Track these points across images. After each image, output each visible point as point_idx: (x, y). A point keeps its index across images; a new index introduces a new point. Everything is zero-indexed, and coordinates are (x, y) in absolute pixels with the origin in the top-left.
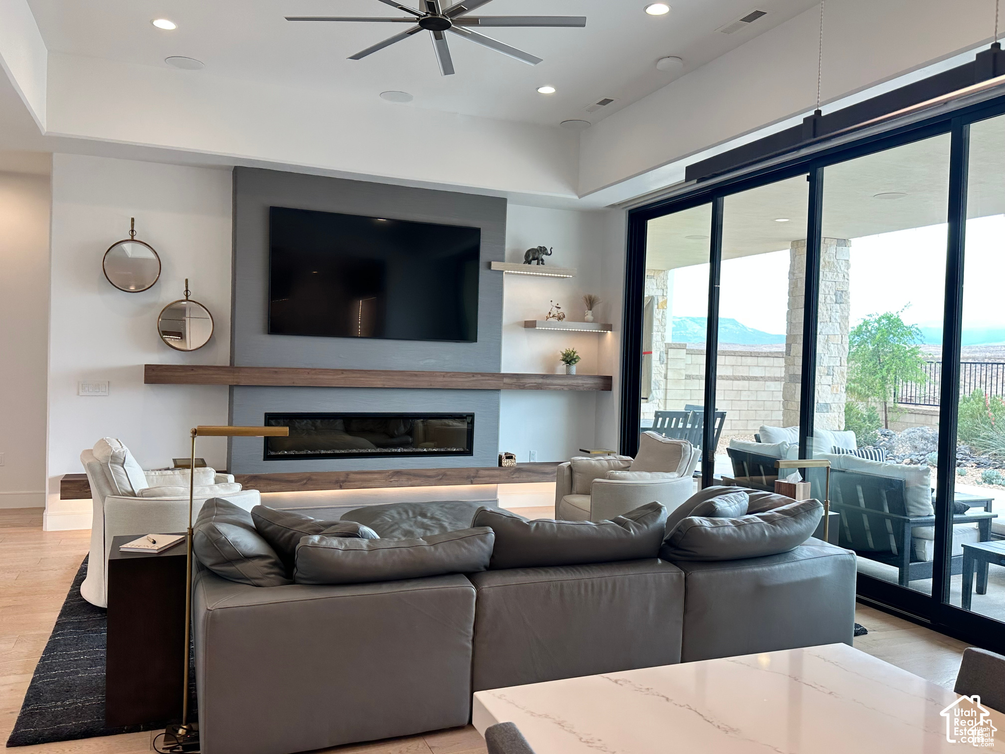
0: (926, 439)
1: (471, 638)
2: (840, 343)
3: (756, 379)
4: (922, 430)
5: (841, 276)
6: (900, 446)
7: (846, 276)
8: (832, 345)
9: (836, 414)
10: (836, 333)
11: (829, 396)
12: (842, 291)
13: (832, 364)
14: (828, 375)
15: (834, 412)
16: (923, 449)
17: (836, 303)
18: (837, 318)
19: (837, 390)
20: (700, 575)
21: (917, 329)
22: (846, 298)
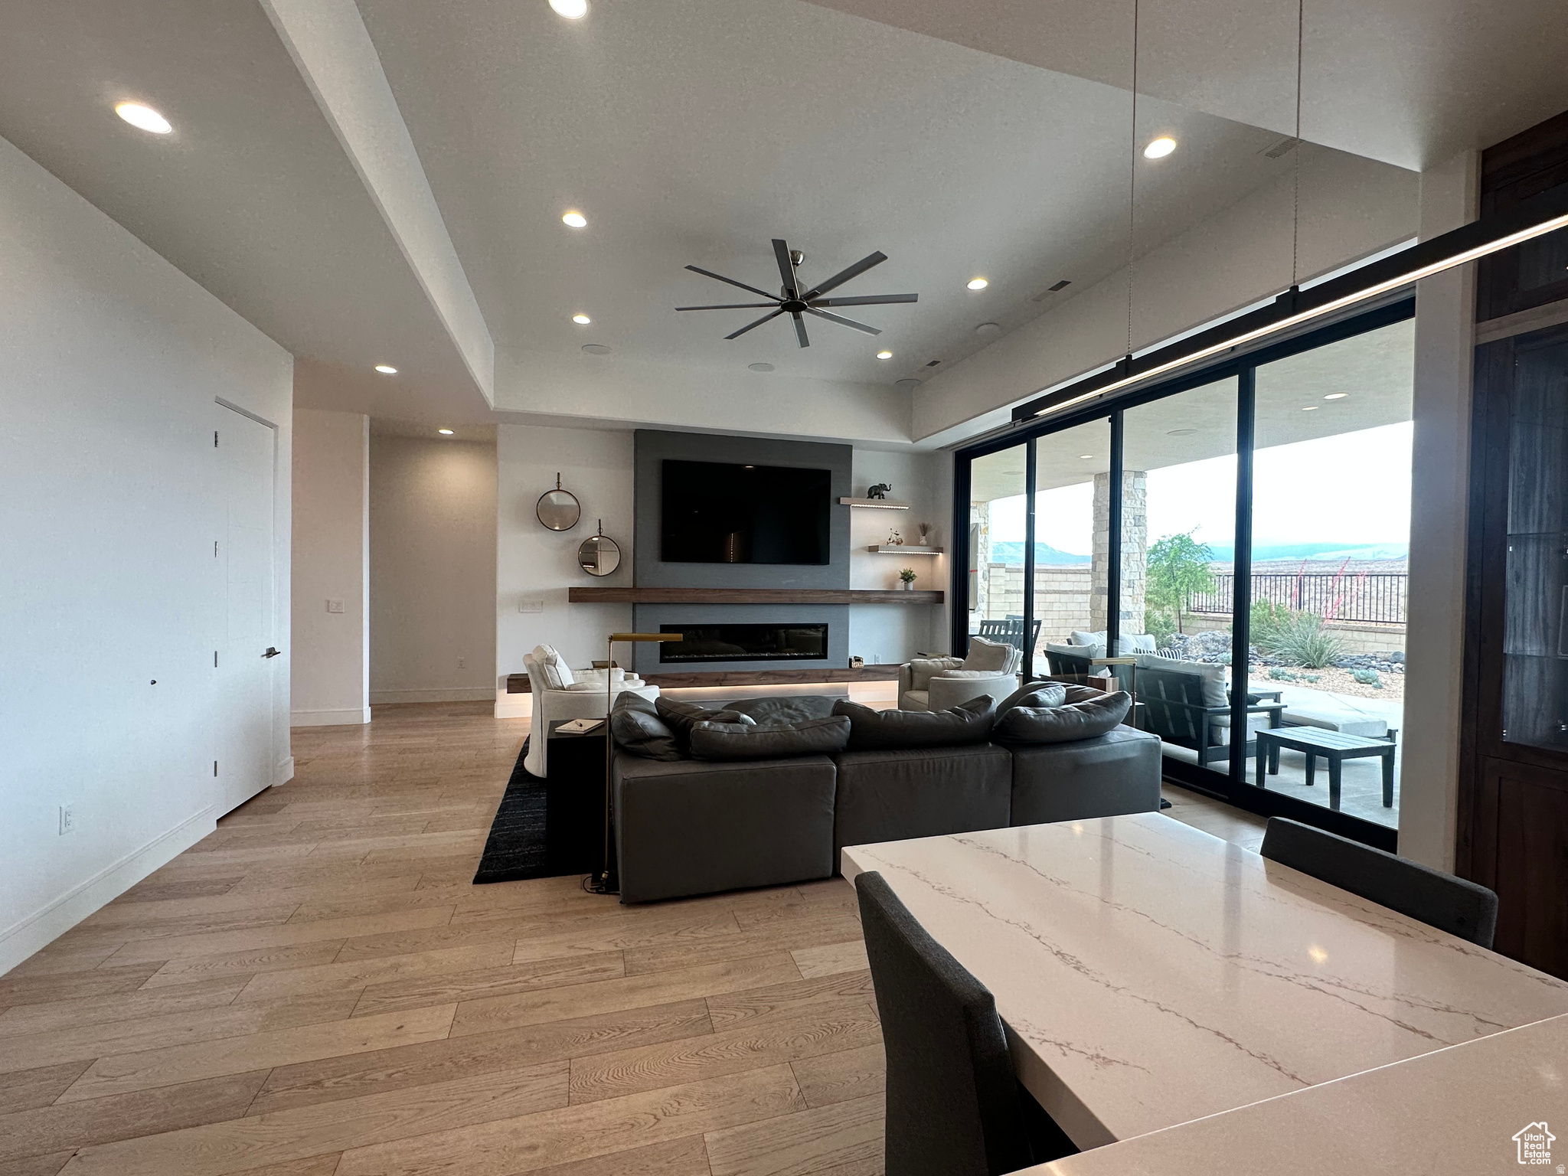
0: (1217, 641)
1: (833, 806)
2: (1139, 559)
3: (1065, 592)
4: (1214, 634)
5: (1138, 502)
6: (1194, 647)
7: (1143, 503)
8: (1132, 562)
9: (1137, 621)
10: (1136, 551)
11: (1131, 605)
12: (1140, 516)
13: (1132, 578)
14: (1129, 587)
15: (1135, 618)
16: (1215, 651)
17: (1135, 525)
18: (1136, 539)
19: (1137, 600)
20: (1026, 756)
21: (1207, 547)
22: (1144, 521)
